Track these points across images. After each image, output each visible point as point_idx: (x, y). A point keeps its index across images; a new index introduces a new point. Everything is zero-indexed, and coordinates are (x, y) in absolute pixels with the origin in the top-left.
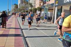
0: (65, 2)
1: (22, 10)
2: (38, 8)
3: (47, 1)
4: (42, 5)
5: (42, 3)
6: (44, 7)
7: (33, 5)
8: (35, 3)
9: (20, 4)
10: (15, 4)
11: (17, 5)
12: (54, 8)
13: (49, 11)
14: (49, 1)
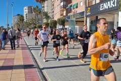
1: (31, 24)
2: (59, 20)
3: (74, 9)
4: (65, 14)
5: (65, 12)
6: (69, 18)
7: (50, 15)
8: (53, 12)
9: (26, 15)
10: (18, 15)
11: (22, 16)
12: (85, 19)
13: (77, 24)
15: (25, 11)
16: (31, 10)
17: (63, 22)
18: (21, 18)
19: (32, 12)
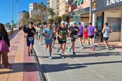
0: (107, 5)
1: (36, 21)
2: (63, 16)
4: (70, 11)
5: (70, 8)
6: (74, 14)
7: (55, 11)
8: (58, 8)
9: (32, 11)
10: (24, 11)
11: (28, 13)
12: (90, 15)
13: (82, 20)
14: (82, 3)
15: (30, 7)
16: (36, 7)
17: (67, 19)
18: (27, 15)
19: (37, 9)
